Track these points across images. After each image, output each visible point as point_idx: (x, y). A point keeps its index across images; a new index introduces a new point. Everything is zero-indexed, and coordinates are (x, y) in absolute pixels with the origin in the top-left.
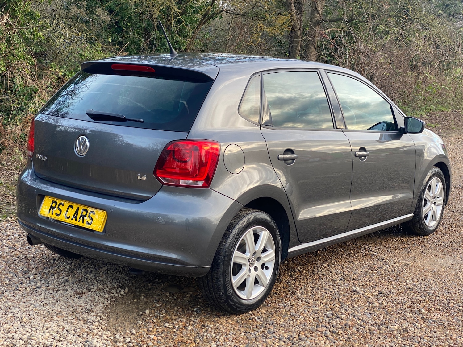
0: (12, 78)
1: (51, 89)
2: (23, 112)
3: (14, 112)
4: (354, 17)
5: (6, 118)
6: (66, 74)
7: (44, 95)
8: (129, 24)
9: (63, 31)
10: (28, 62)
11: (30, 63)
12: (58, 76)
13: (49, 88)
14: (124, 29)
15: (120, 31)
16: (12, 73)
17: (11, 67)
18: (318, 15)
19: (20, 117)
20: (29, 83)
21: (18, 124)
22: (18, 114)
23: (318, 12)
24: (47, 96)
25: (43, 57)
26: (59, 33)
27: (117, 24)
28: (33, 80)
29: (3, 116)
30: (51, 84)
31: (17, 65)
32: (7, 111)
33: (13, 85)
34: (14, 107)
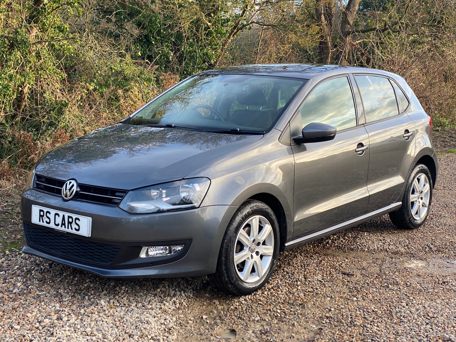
0: (42, 93)
1: (81, 104)
2: (53, 127)
3: (44, 128)
4: (387, 26)
5: (36, 134)
6: (96, 88)
7: (74, 110)
8: (158, 38)
9: (92, 45)
10: (58, 77)
11: (60, 76)
12: (88, 90)
13: (79, 103)
14: (153, 42)
15: (149, 44)
16: (42, 88)
17: (40, 82)
18: (349, 26)
19: (50, 132)
20: (59, 97)
21: (48, 139)
22: (48, 130)
23: (349, 23)
24: (77, 110)
25: (73, 71)
26: (89, 46)
27: (146, 37)
28: (63, 94)
29: (32, 132)
30: (81, 98)
31: (47, 79)
32: (37, 126)
33: (43, 99)
34: (44, 122)
